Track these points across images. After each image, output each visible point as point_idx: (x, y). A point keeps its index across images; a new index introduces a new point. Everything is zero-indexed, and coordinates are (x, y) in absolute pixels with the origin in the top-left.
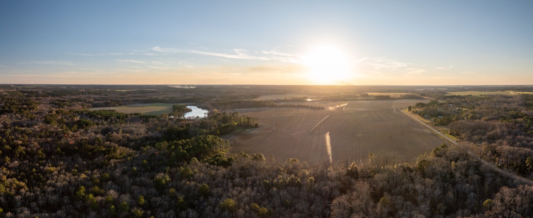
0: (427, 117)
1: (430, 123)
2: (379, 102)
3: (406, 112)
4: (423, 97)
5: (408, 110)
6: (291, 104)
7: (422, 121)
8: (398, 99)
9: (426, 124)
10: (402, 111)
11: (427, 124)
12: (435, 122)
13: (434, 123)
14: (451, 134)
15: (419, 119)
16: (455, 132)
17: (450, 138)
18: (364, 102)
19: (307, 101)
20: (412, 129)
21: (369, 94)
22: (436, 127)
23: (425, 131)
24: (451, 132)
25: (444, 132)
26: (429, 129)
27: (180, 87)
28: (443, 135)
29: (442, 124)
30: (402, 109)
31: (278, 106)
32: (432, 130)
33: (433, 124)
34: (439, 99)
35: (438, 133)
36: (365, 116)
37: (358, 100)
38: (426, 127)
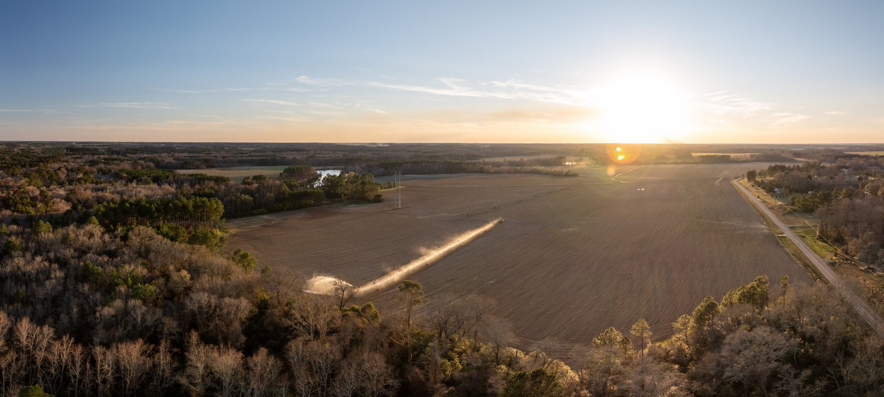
0: (782, 194)
1: (780, 207)
2: (701, 166)
3: (742, 185)
4: (796, 159)
5: (746, 180)
7: (764, 202)
8: (744, 162)
9: (770, 208)
10: (735, 182)
11: (771, 209)
12: (793, 204)
13: (789, 208)
14: (820, 238)
15: (758, 197)
16: (834, 234)
17: (815, 251)
19: (565, 165)
20: (724, 222)
22: (790, 218)
23: (756, 226)
24: (822, 232)
25: (805, 232)
26: (770, 223)
28: (797, 241)
29: (808, 210)
30: (736, 178)
32: (775, 225)
33: (785, 209)
34: (824, 161)
35: (788, 234)
36: (643, 189)
37: (665, 163)
38: (763, 217)
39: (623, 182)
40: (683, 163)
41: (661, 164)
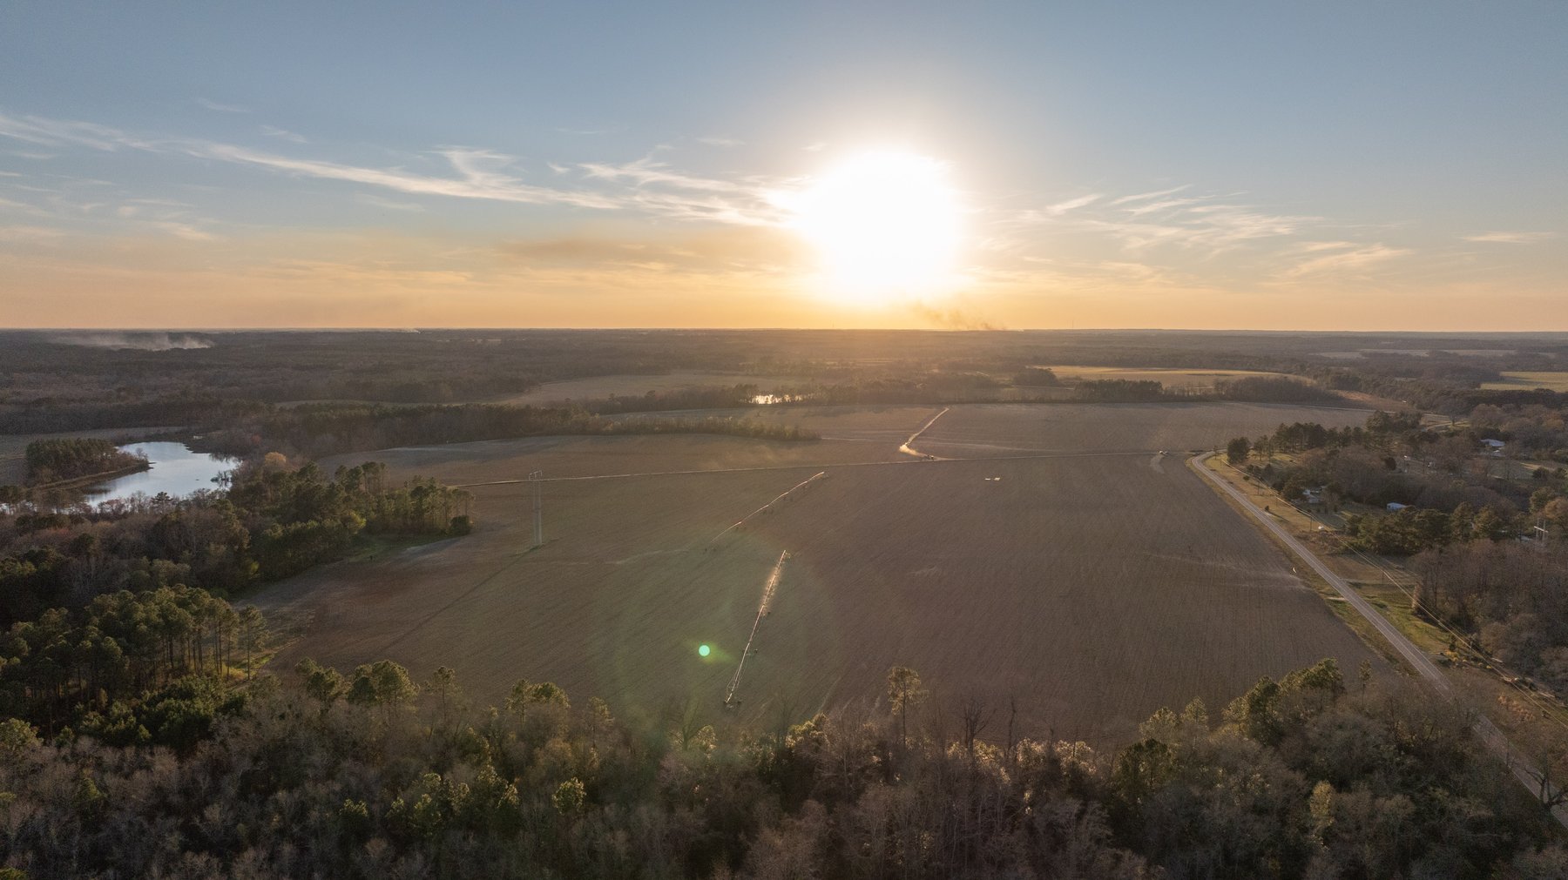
0: (1321, 504)
1: (1323, 536)
2: (1094, 412)
3: (1215, 469)
4: (1343, 394)
5: (1224, 458)
6: (672, 418)
7: (1283, 521)
8: (1204, 399)
9: (1299, 538)
10: (1195, 463)
11: (1303, 538)
12: (1354, 532)
13: (1345, 541)
14: (1420, 613)
15: (1267, 509)
16: (1453, 609)
17: (1409, 636)
18: (1023, 409)
19: (756, 405)
20: (1209, 563)
21: (1060, 371)
22: (1350, 563)
23: (1278, 575)
24: (1423, 600)
25: (1385, 597)
26: (1304, 571)
27: (122, 344)
28: (1369, 613)
29: (1391, 550)
30: (1198, 452)
31: (610, 428)
32: (1317, 576)
33: (1335, 543)
34: (1432, 407)
35: (1347, 596)
36: (997, 479)
37: (995, 401)
38: (1287, 558)
39: (939, 459)
40: (1041, 401)
41: (987, 402)
